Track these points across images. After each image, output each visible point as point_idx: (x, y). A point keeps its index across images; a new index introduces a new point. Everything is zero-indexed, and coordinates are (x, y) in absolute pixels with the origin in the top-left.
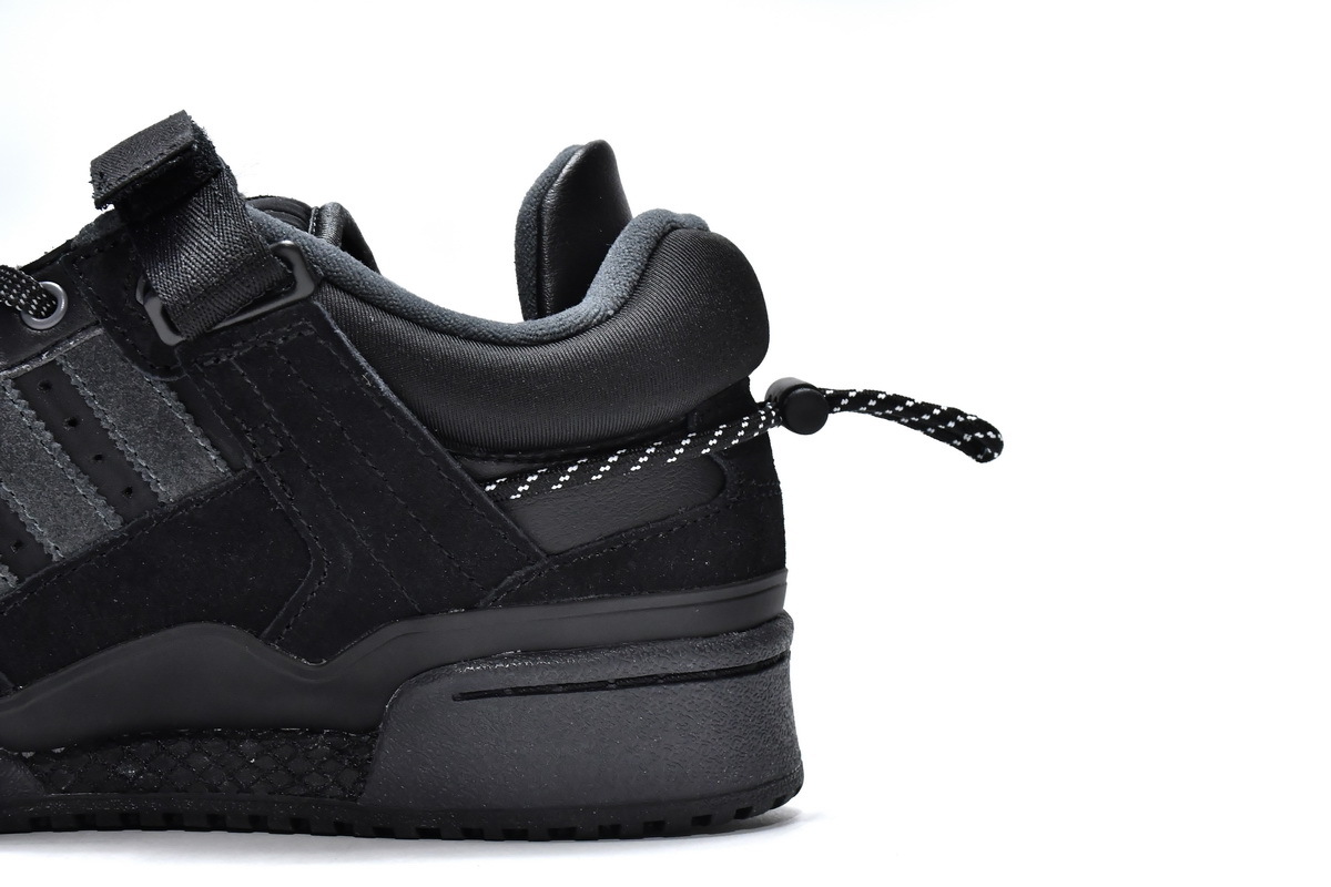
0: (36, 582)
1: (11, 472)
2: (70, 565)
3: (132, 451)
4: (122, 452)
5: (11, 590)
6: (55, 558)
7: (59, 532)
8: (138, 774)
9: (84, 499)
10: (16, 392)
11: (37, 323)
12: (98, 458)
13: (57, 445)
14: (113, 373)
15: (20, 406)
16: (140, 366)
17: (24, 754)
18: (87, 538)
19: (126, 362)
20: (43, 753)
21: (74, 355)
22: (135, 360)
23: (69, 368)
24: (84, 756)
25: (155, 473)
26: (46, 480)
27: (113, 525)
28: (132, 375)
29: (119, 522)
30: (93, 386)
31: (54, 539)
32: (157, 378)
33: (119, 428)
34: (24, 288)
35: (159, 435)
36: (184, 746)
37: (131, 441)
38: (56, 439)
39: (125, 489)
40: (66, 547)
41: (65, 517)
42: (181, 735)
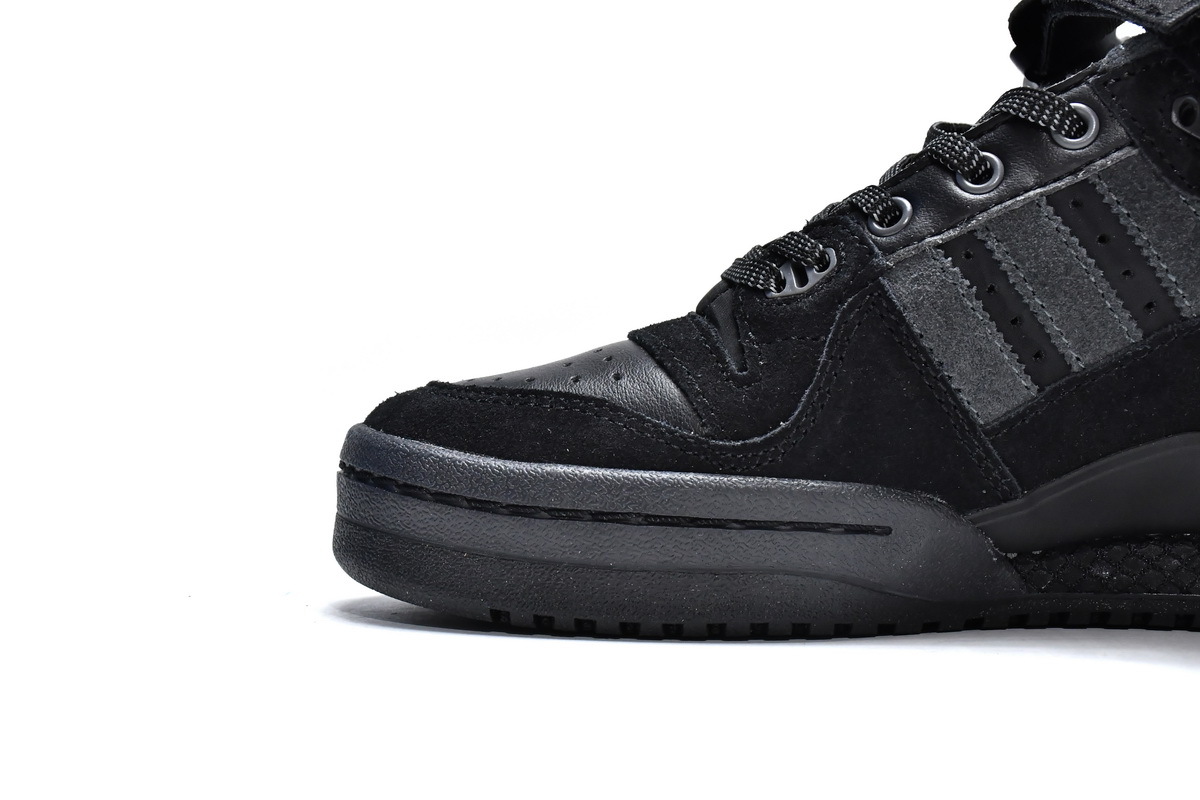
0: (1056, 391)
1: (1045, 285)
2: (1091, 374)
3: (1165, 266)
4: (1154, 269)
5: (1033, 399)
6: (1075, 369)
7: (1082, 344)
8: (1112, 575)
9: (1111, 313)
10: (1051, 209)
11: (1071, 143)
12: (1127, 273)
13: (1090, 260)
14: (1150, 192)
15: (1057, 222)
16: (1179, 185)
17: (1009, 555)
18: (1109, 351)
19: (1163, 181)
20: (1024, 554)
21: (1106, 174)
22: (1173, 179)
23: (1103, 187)
24: (1061, 558)
25: (1183, 289)
26: (1079, 294)
27: (1134, 338)
28: (1168, 194)
29: (1141, 335)
30: (1129, 203)
31: (1079, 351)
32: (1195, 197)
33: (1155, 245)
34: (1056, 109)
35: (1194, 252)
36: (1153, 550)
37: (1165, 257)
38: (1090, 255)
39: (1149, 304)
40: (1088, 358)
41: (1091, 330)
42: (1151, 539)
